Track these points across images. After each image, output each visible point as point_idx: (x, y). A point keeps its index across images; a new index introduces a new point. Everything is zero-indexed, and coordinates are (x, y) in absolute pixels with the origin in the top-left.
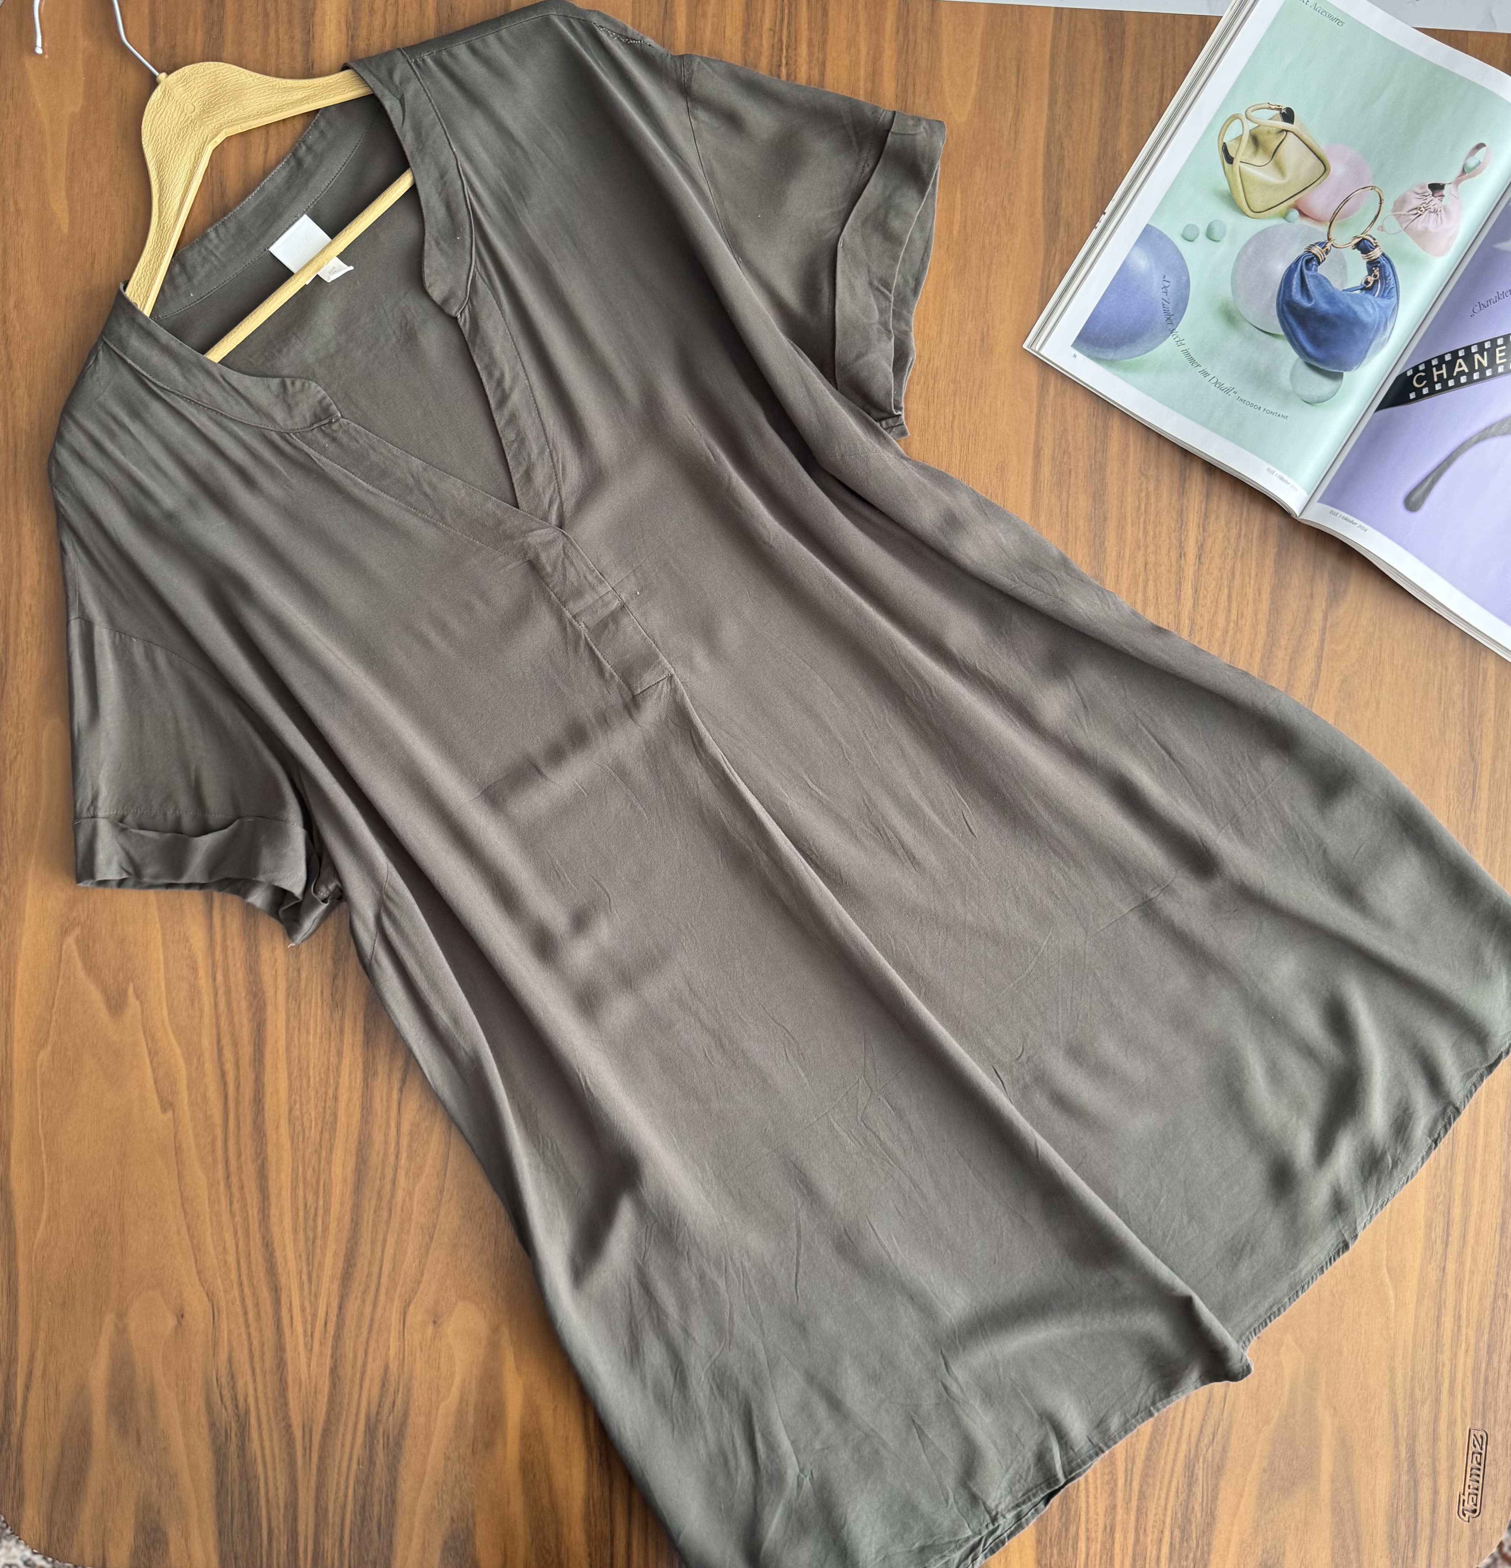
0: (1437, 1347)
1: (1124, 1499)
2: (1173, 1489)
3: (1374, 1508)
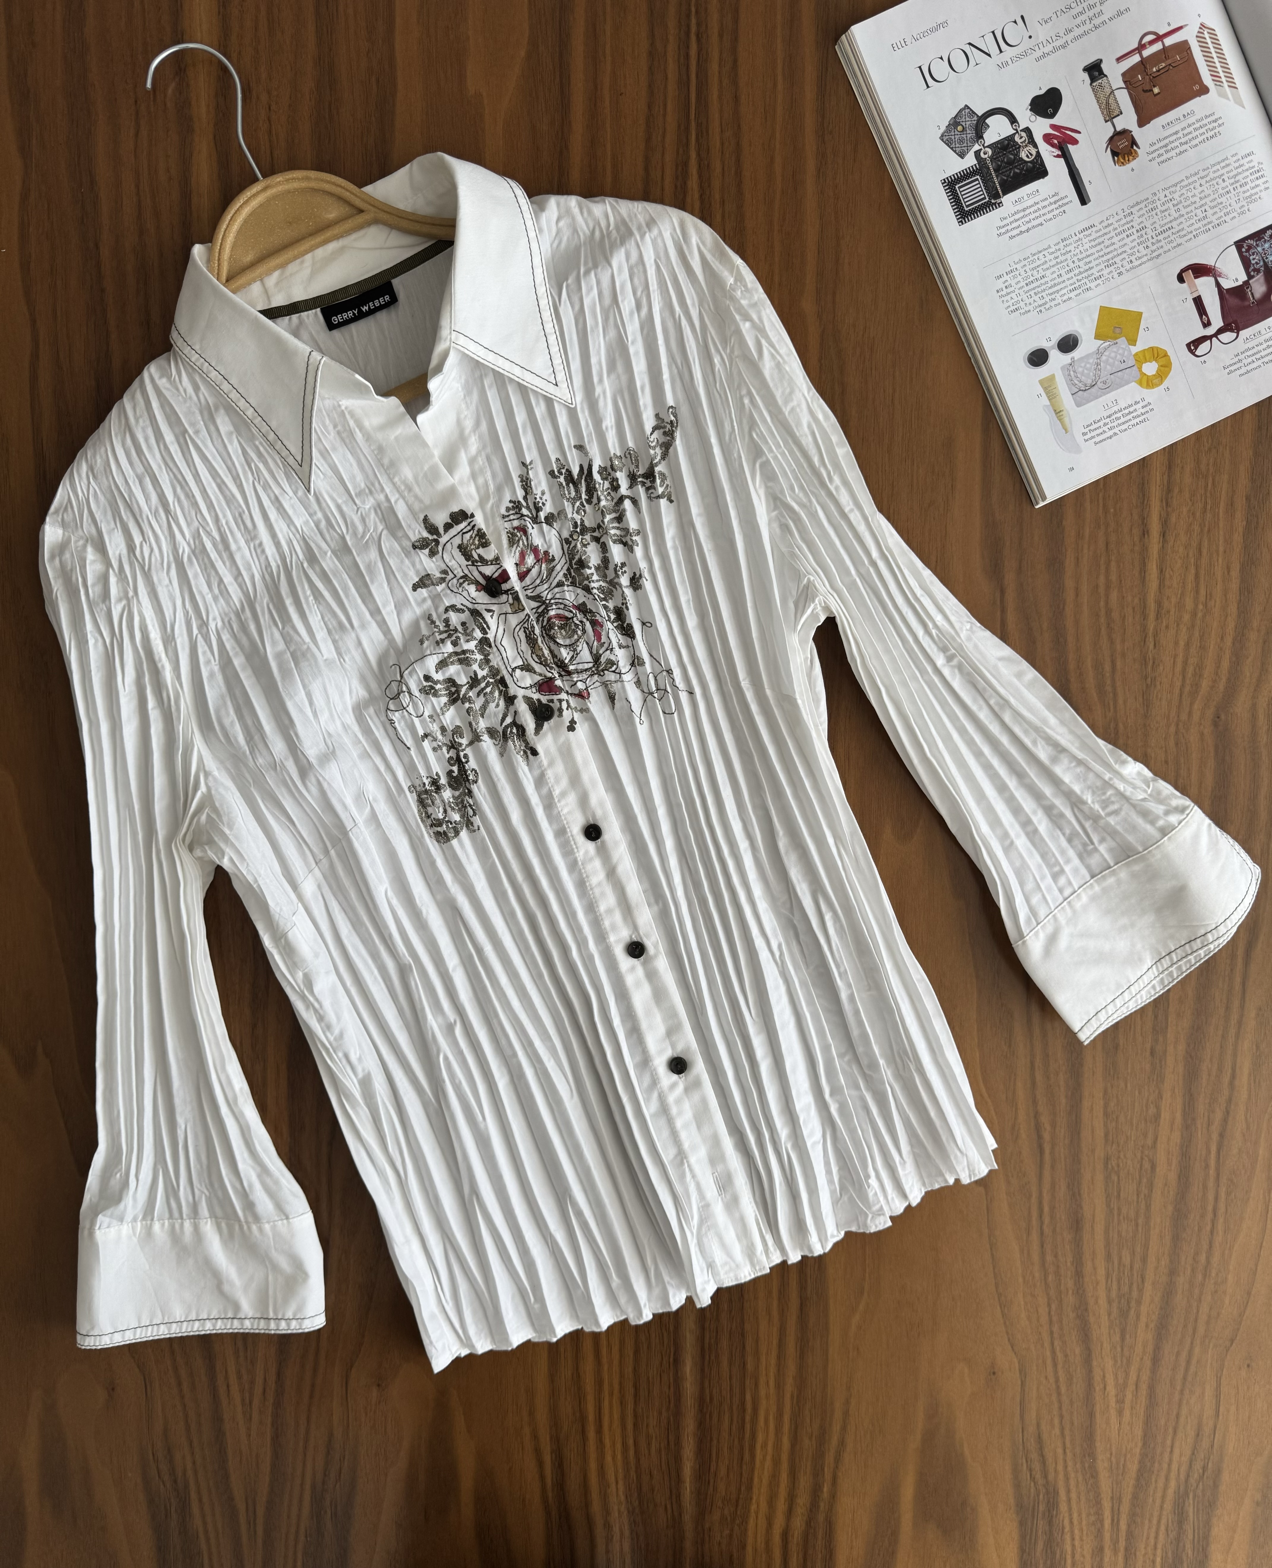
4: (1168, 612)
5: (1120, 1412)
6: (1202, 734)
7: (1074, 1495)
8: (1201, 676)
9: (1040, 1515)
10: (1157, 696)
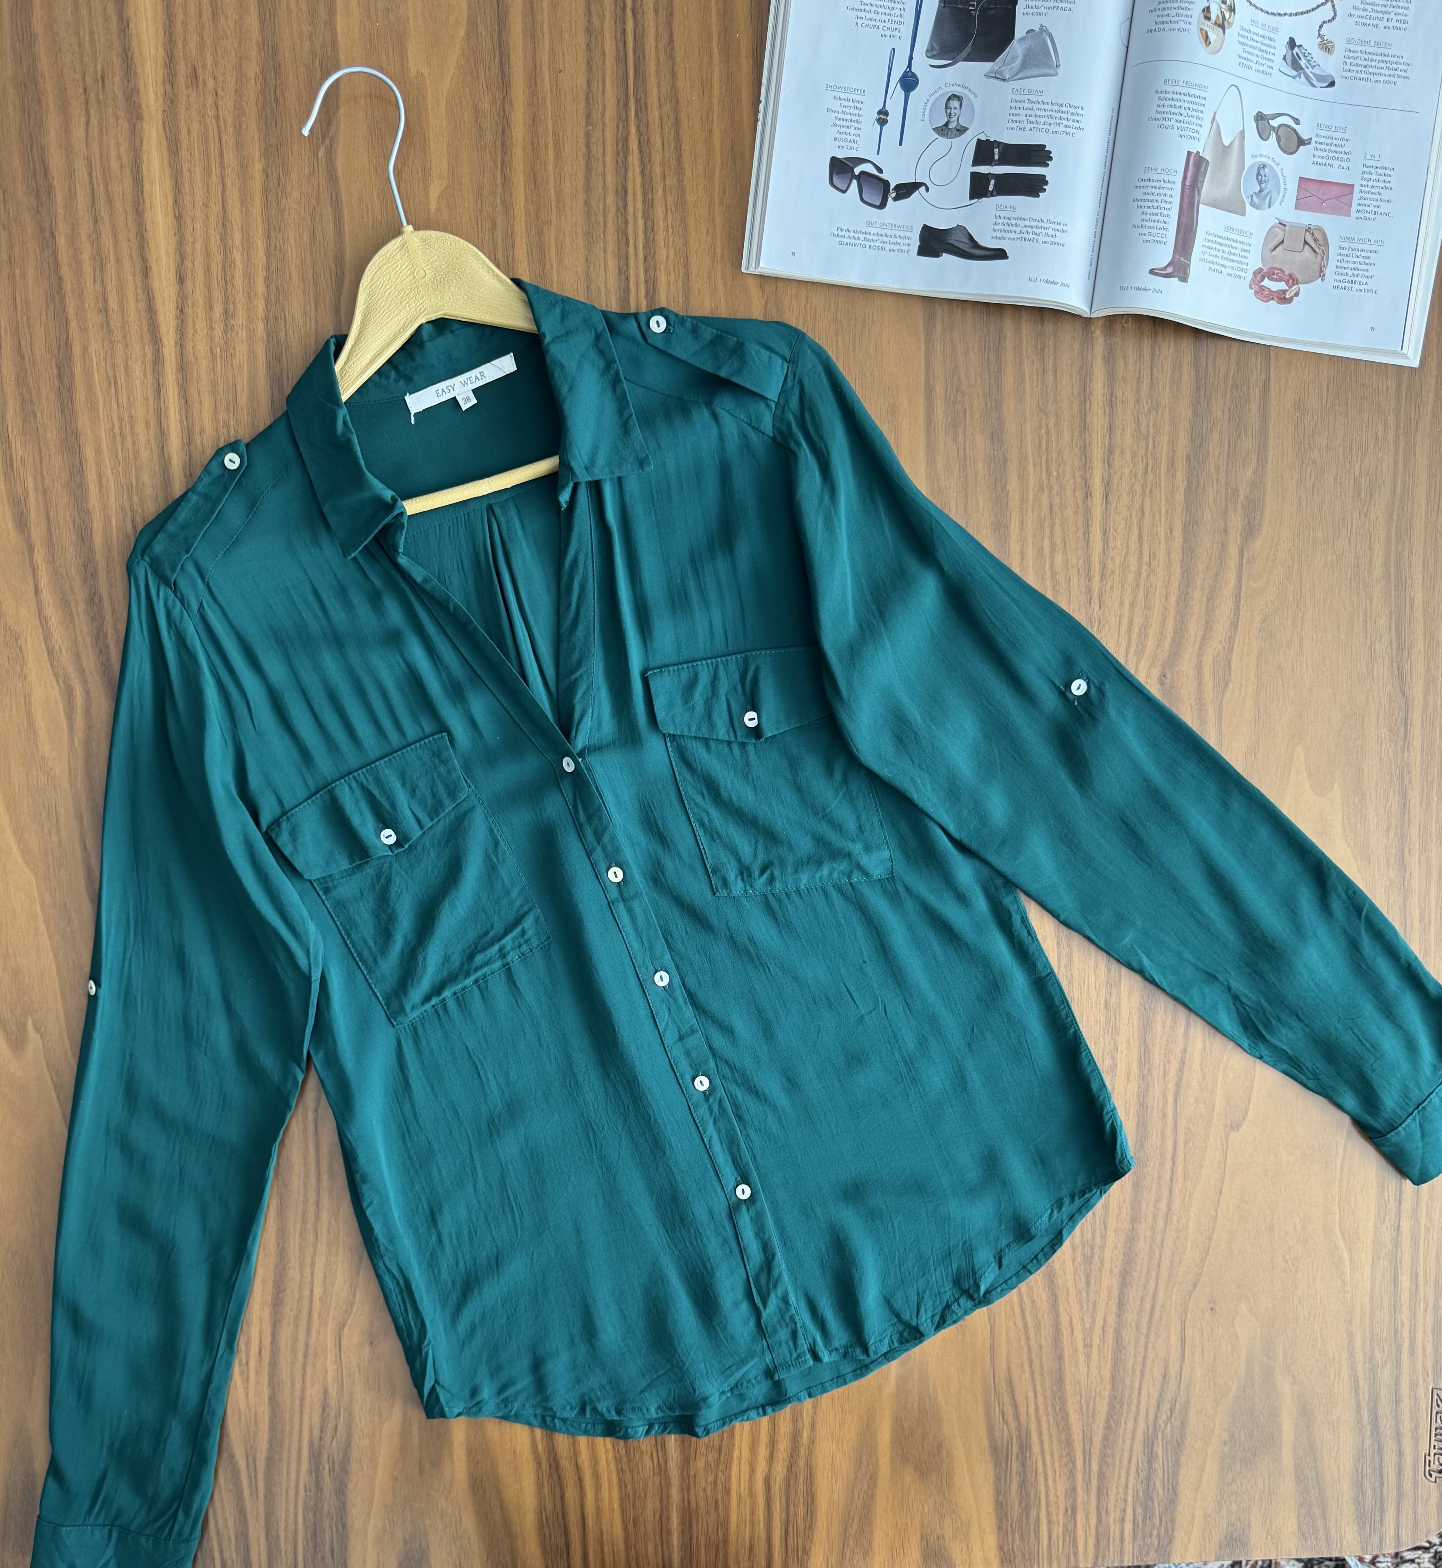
0: (1395, 1307)
1: (1084, 1480)
2: (1133, 1468)
3: (1339, 1474)
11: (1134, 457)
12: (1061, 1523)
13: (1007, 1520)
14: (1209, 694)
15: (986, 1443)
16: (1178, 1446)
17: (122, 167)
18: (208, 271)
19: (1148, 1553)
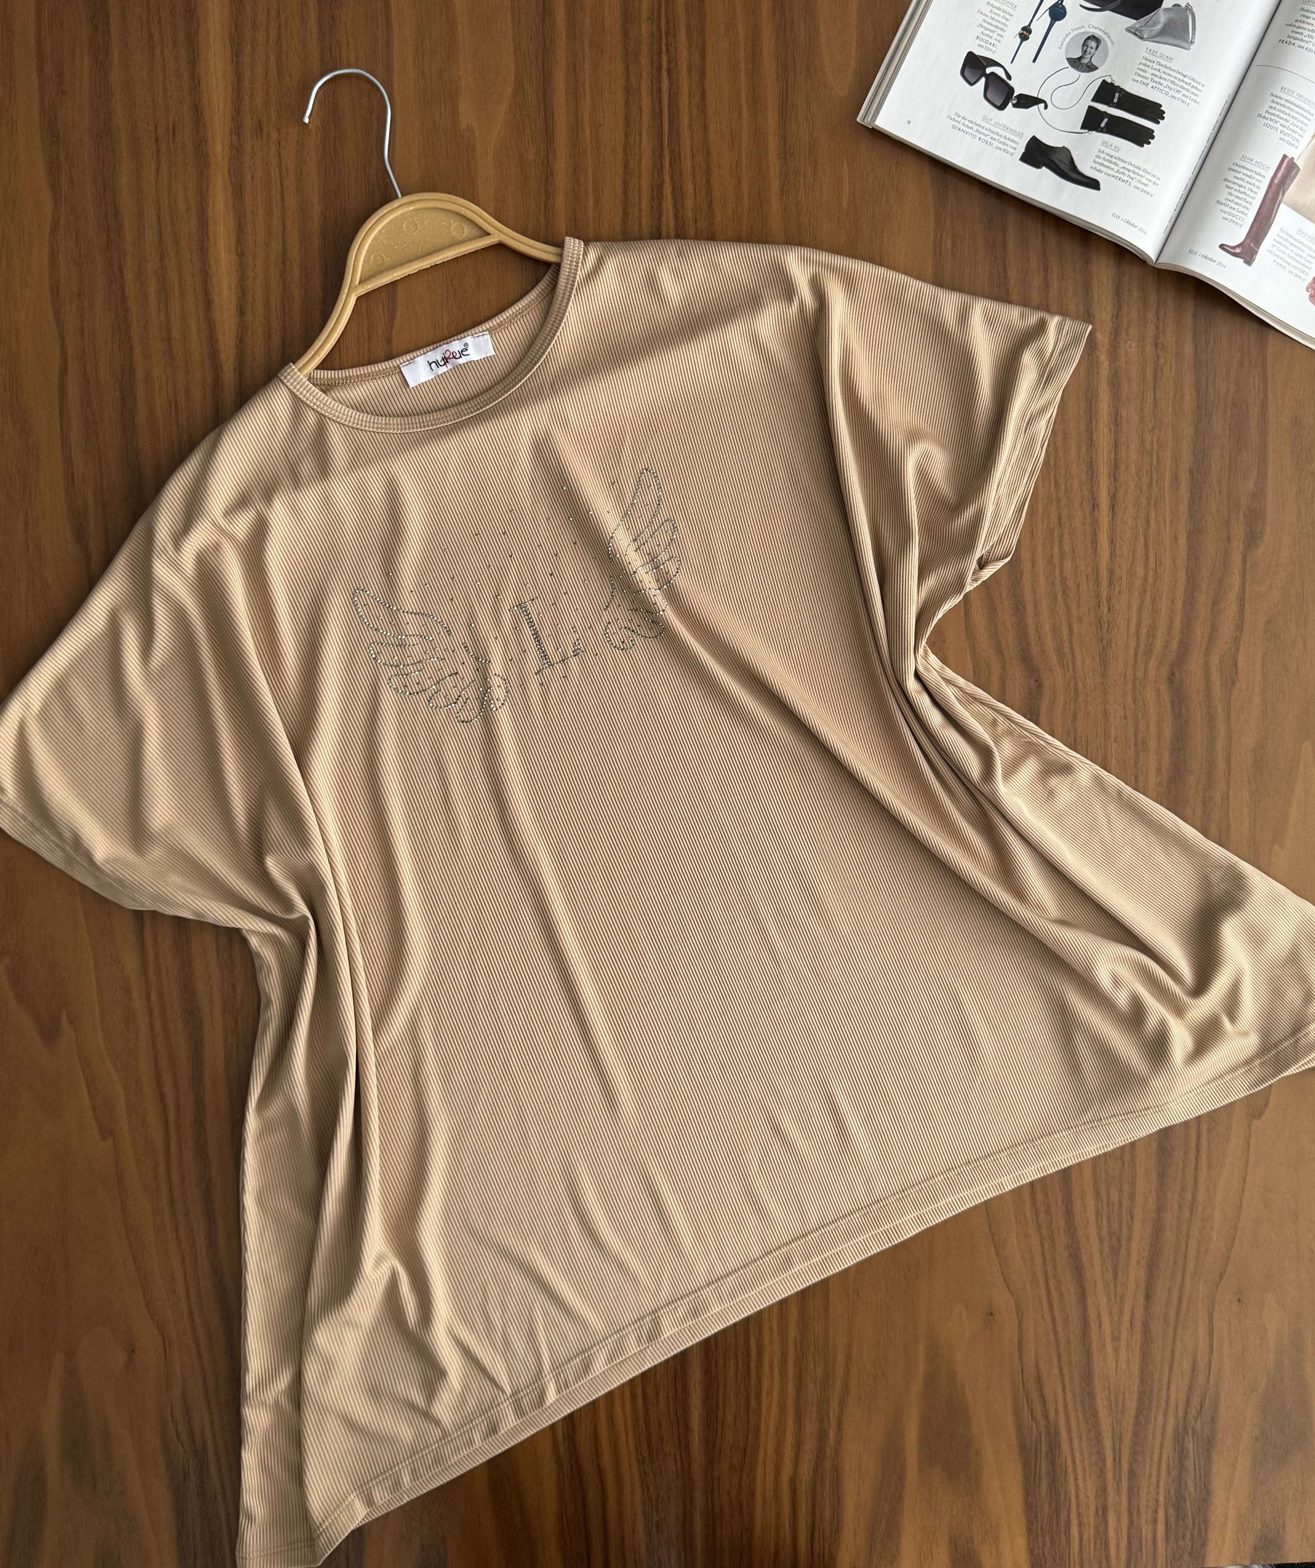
4: (1121, 578)
5: (1116, 1351)
6: (1158, 690)
7: (1075, 1435)
8: (1154, 637)
9: (1043, 1456)
10: (1113, 657)
11: (1138, 471)
12: (1092, 1524)
13: (1037, 1522)
14: (1217, 691)
15: (1014, 1442)
16: (1209, 1443)
17: (188, 209)
18: (267, 304)
19: (1181, 1557)
